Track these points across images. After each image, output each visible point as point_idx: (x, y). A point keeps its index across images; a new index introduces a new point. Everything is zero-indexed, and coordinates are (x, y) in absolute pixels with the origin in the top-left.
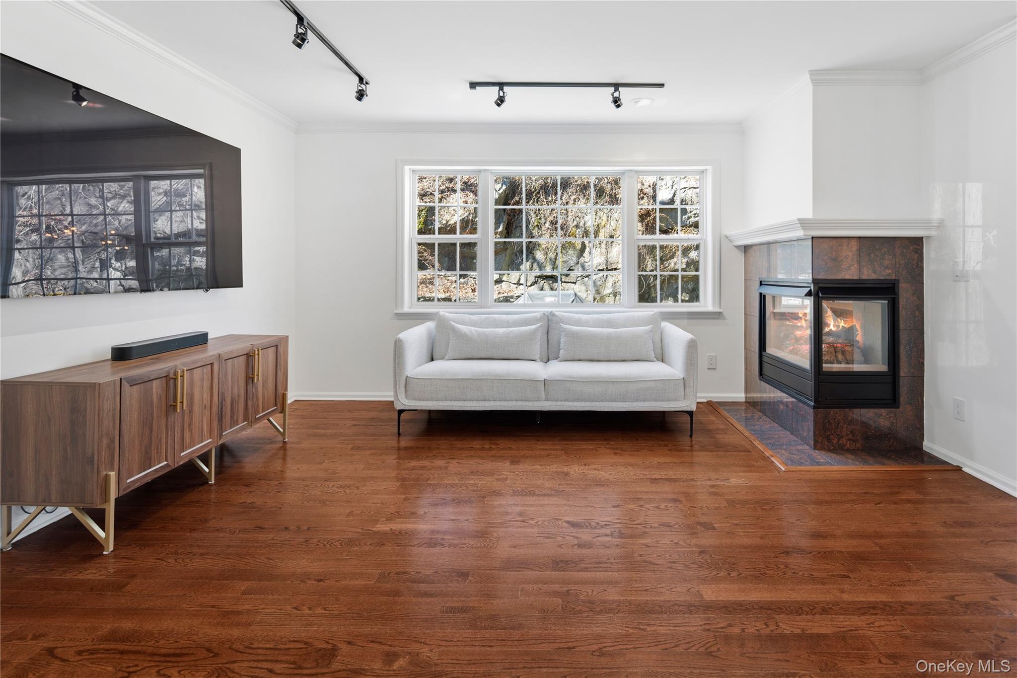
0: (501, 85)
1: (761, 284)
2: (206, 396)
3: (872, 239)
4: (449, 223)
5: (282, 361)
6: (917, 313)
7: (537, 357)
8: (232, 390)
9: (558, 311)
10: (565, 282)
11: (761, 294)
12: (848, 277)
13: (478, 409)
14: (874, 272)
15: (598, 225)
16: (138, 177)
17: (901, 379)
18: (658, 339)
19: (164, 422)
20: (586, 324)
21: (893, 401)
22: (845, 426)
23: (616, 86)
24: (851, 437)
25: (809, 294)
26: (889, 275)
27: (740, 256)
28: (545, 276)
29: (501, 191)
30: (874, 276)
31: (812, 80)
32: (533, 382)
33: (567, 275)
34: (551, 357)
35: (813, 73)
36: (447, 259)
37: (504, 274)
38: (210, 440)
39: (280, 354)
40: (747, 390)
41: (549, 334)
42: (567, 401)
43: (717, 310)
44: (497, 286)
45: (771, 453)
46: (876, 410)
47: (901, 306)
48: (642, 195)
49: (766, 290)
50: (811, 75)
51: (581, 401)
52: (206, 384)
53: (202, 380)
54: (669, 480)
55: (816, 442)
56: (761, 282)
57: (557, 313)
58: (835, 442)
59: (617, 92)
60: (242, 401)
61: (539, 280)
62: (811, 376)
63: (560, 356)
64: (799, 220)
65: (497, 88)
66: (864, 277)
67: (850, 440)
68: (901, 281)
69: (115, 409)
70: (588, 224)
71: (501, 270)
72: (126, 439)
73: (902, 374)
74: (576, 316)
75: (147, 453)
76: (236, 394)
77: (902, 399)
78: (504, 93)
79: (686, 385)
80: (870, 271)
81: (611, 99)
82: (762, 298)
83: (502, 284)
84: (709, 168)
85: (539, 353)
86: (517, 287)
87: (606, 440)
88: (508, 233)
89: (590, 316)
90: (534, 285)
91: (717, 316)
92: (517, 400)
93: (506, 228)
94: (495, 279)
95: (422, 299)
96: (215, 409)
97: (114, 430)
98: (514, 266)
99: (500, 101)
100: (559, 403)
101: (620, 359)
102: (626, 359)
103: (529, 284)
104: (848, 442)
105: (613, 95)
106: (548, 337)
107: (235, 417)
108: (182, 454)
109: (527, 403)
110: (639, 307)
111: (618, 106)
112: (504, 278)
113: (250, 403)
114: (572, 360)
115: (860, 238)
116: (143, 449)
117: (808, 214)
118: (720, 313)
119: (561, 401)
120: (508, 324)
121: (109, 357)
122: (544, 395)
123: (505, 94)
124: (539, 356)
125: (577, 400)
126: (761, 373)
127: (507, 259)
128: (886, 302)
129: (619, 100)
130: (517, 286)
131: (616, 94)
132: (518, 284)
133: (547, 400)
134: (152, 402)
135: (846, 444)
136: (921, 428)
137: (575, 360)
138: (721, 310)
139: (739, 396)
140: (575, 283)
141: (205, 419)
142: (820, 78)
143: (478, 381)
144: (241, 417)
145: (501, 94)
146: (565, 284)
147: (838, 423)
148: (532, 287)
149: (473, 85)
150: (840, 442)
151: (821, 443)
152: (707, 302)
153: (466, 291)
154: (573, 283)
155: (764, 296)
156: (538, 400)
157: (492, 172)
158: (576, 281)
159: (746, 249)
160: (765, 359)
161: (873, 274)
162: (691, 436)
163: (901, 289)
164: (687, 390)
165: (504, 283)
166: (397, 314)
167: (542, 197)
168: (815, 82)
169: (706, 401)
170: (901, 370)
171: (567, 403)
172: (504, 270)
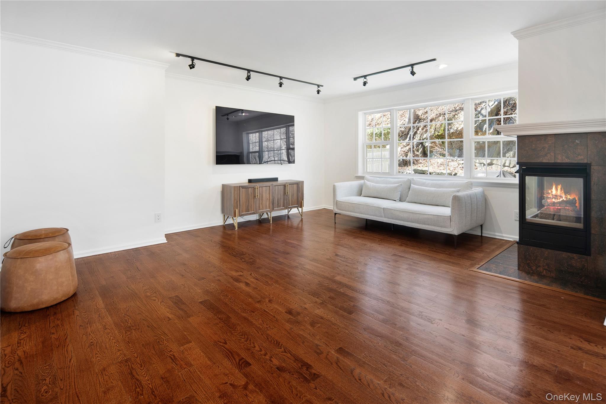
2: (268, 196)
3: (566, 135)
4: (458, 129)
5: (300, 190)
8: (278, 196)
12: (544, 161)
16: (259, 131)
17: (592, 235)
19: (253, 200)
21: (585, 251)
22: (542, 260)
24: (546, 268)
26: (582, 160)
29: (492, 107)
30: (567, 161)
36: (458, 150)
37: (494, 160)
38: (269, 209)
39: (299, 187)
46: (569, 254)
52: (268, 192)
53: (266, 190)
60: (282, 200)
66: (559, 161)
67: (546, 270)
69: (238, 194)
71: (492, 157)
72: (241, 202)
75: (248, 208)
76: (280, 198)
77: (593, 250)
80: (564, 157)
94: (488, 163)
95: (434, 173)
96: (271, 200)
97: (238, 199)
99: (365, 84)
103: (511, 166)
104: (545, 271)
107: (279, 205)
108: (259, 211)
112: (494, 162)
113: (285, 202)
115: (555, 134)
116: (246, 206)
121: (248, 182)
128: (582, 179)
134: (249, 194)
135: (543, 272)
141: (267, 202)
144: (282, 205)
147: (537, 257)
148: (514, 168)
150: (538, 269)
151: (523, 267)
156: (381, 217)
161: (566, 159)
163: (592, 170)
165: (494, 165)
166: (356, 177)
172: (494, 157)
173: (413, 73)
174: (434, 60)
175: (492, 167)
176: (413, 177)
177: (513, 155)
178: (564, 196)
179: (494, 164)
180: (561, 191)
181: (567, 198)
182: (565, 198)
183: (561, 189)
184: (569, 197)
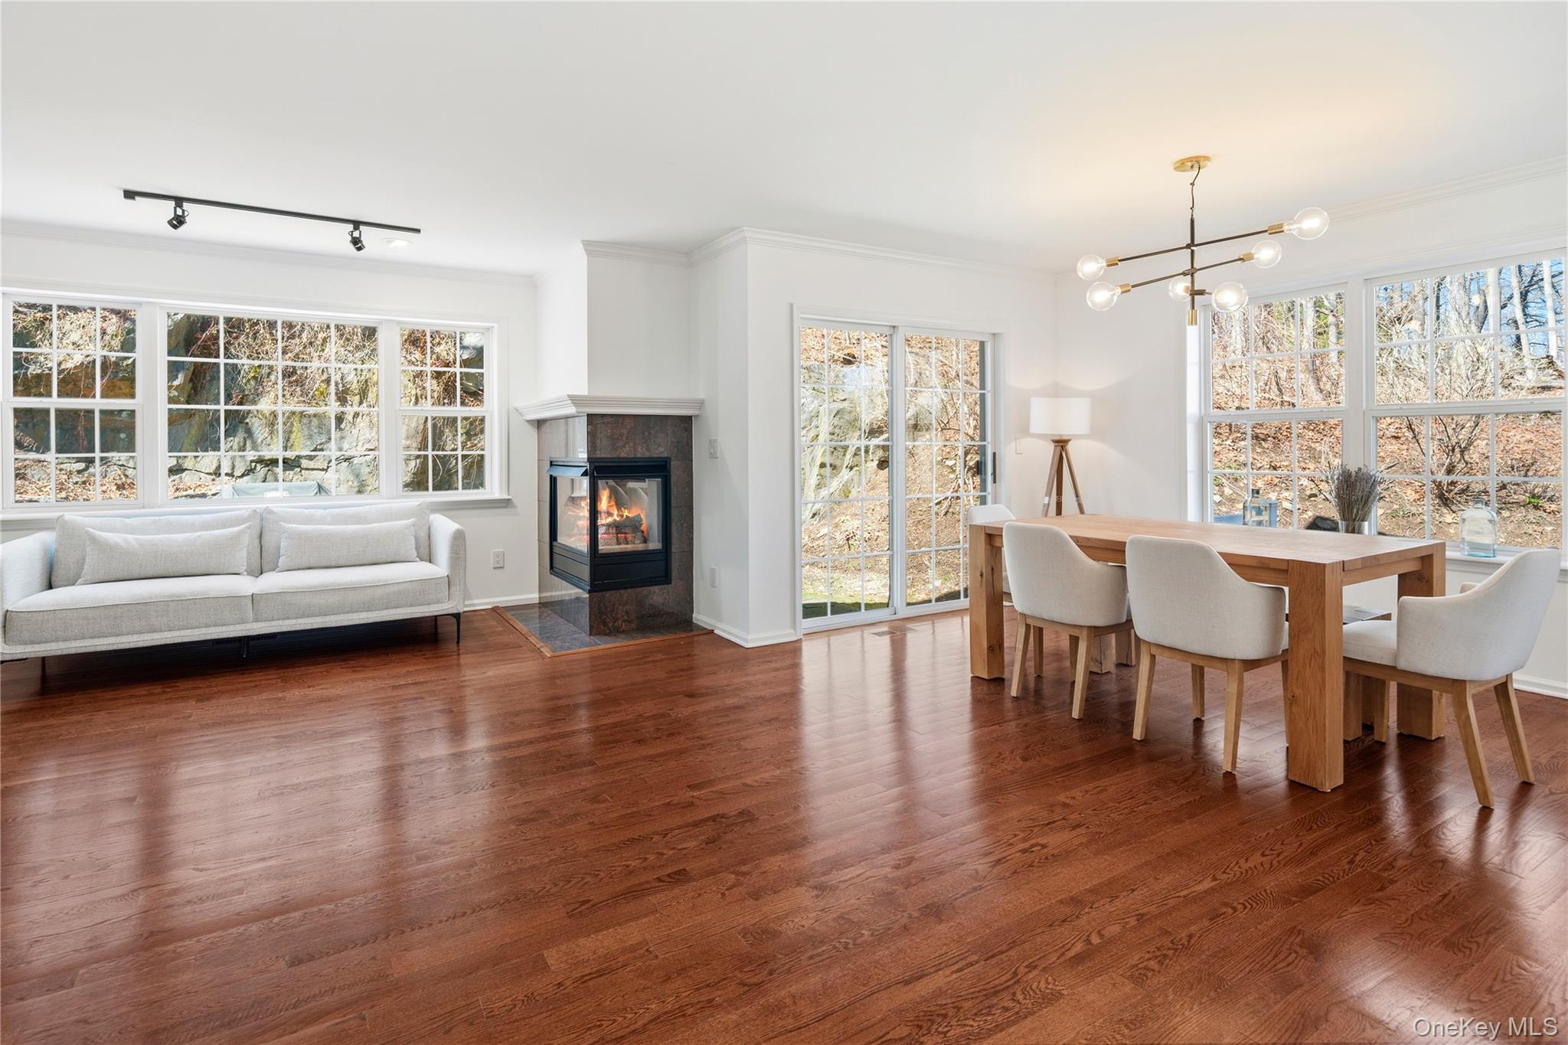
0: (179, 201)
1: (552, 464)
6: (687, 490)
7: (243, 569)
9: (276, 507)
10: (307, 469)
11: (551, 476)
12: (623, 455)
13: (141, 645)
14: (648, 450)
15: (366, 381)
17: (673, 555)
18: (423, 534)
20: (322, 521)
21: (665, 579)
22: (621, 607)
23: (357, 224)
24: (626, 617)
25: (585, 474)
26: (662, 452)
27: (533, 433)
28: (269, 460)
31: (586, 250)
32: (233, 601)
33: (311, 458)
34: (265, 568)
35: (587, 244)
37: (188, 458)
40: (541, 589)
41: (263, 538)
42: (288, 618)
43: (506, 497)
44: (173, 478)
45: (542, 644)
47: (672, 484)
48: (437, 340)
49: (558, 472)
50: (584, 245)
51: (309, 616)
54: (415, 684)
55: (591, 627)
56: (551, 462)
57: (275, 510)
58: (611, 625)
59: (358, 232)
61: (259, 467)
62: (588, 560)
63: (279, 564)
64: (568, 396)
65: (172, 203)
67: (625, 621)
68: (673, 459)
70: (349, 379)
71: (180, 451)
73: (673, 550)
74: (307, 511)
77: (673, 574)
78: (183, 211)
79: (451, 584)
81: (350, 238)
82: (553, 480)
83: (183, 475)
84: (496, 325)
85: (245, 564)
86: (213, 480)
87: (344, 660)
88: (194, 389)
89: (327, 511)
90: (248, 474)
91: (506, 503)
92: (207, 626)
93: (191, 380)
94: (168, 467)
98: (207, 442)
99: (178, 221)
100: (276, 623)
101: (369, 562)
102: (379, 561)
103: (237, 473)
104: (624, 623)
105: (352, 235)
106: (260, 542)
109: (224, 627)
110: (404, 497)
111: (359, 249)
112: (188, 464)
114: (299, 569)
115: (635, 415)
117: (583, 390)
118: (509, 500)
119: (278, 620)
120: (192, 527)
122: (251, 615)
123: (186, 213)
124: (245, 568)
125: (303, 616)
126: (552, 567)
127: (193, 432)
128: (660, 480)
129: (360, 241)
130: (214, 477)
131: (356, 234)
132: (217, 473)
133: (256, 620)
135: (622, 626)
136: (691, 602)
137: (303, 569)
138: (510, 497)
139: (533, 597)
140: (325, 470)
142: (593, 248)
143: (140, 608)
145: (179, 212)
146: (307, 472)
147: (614, 605)
148: (245, 478)
149: (130, 195)
150: (616, 624)
151: (597, 628)
152: (493, 488)
153: (104, 488)
154: (323, 470)
155: (555, 478)
156: (243, 621)
157: (162, 306)
158: (328, 467)
159: (540, 424)
160: (556, 550)
162: (458, 642)
163: (672, 467)
164: (453, 589)
165: (186, 472)
167: (262, 331)
168: (589, 253)
169: (490, 607)
170: (673, 547)
171: (288, 622)
172: (187, 451)
173: (356, 242)
174: (418, 231)
175: (181, 478)
176: (265, 506)
177: (239, 446)
178: (615, 512)
179: (186, 469)
180: (609, 502)
181: (622, 516)
182: (618, 516)
183: (610, 498)
184: (626, 513)
